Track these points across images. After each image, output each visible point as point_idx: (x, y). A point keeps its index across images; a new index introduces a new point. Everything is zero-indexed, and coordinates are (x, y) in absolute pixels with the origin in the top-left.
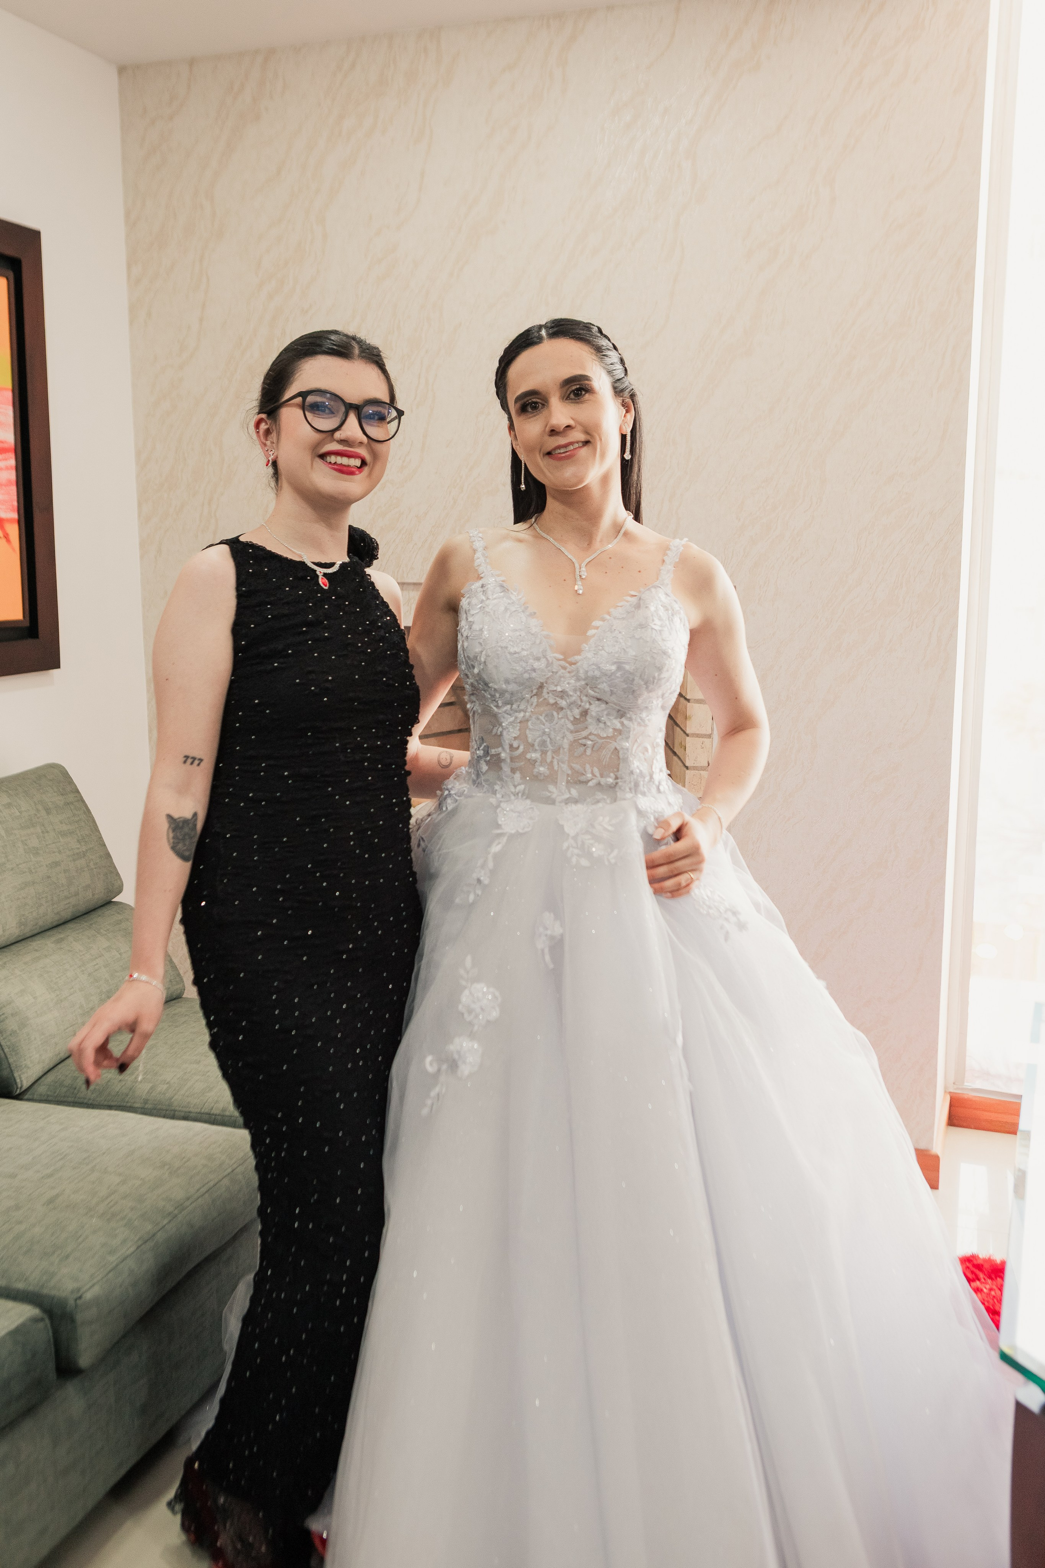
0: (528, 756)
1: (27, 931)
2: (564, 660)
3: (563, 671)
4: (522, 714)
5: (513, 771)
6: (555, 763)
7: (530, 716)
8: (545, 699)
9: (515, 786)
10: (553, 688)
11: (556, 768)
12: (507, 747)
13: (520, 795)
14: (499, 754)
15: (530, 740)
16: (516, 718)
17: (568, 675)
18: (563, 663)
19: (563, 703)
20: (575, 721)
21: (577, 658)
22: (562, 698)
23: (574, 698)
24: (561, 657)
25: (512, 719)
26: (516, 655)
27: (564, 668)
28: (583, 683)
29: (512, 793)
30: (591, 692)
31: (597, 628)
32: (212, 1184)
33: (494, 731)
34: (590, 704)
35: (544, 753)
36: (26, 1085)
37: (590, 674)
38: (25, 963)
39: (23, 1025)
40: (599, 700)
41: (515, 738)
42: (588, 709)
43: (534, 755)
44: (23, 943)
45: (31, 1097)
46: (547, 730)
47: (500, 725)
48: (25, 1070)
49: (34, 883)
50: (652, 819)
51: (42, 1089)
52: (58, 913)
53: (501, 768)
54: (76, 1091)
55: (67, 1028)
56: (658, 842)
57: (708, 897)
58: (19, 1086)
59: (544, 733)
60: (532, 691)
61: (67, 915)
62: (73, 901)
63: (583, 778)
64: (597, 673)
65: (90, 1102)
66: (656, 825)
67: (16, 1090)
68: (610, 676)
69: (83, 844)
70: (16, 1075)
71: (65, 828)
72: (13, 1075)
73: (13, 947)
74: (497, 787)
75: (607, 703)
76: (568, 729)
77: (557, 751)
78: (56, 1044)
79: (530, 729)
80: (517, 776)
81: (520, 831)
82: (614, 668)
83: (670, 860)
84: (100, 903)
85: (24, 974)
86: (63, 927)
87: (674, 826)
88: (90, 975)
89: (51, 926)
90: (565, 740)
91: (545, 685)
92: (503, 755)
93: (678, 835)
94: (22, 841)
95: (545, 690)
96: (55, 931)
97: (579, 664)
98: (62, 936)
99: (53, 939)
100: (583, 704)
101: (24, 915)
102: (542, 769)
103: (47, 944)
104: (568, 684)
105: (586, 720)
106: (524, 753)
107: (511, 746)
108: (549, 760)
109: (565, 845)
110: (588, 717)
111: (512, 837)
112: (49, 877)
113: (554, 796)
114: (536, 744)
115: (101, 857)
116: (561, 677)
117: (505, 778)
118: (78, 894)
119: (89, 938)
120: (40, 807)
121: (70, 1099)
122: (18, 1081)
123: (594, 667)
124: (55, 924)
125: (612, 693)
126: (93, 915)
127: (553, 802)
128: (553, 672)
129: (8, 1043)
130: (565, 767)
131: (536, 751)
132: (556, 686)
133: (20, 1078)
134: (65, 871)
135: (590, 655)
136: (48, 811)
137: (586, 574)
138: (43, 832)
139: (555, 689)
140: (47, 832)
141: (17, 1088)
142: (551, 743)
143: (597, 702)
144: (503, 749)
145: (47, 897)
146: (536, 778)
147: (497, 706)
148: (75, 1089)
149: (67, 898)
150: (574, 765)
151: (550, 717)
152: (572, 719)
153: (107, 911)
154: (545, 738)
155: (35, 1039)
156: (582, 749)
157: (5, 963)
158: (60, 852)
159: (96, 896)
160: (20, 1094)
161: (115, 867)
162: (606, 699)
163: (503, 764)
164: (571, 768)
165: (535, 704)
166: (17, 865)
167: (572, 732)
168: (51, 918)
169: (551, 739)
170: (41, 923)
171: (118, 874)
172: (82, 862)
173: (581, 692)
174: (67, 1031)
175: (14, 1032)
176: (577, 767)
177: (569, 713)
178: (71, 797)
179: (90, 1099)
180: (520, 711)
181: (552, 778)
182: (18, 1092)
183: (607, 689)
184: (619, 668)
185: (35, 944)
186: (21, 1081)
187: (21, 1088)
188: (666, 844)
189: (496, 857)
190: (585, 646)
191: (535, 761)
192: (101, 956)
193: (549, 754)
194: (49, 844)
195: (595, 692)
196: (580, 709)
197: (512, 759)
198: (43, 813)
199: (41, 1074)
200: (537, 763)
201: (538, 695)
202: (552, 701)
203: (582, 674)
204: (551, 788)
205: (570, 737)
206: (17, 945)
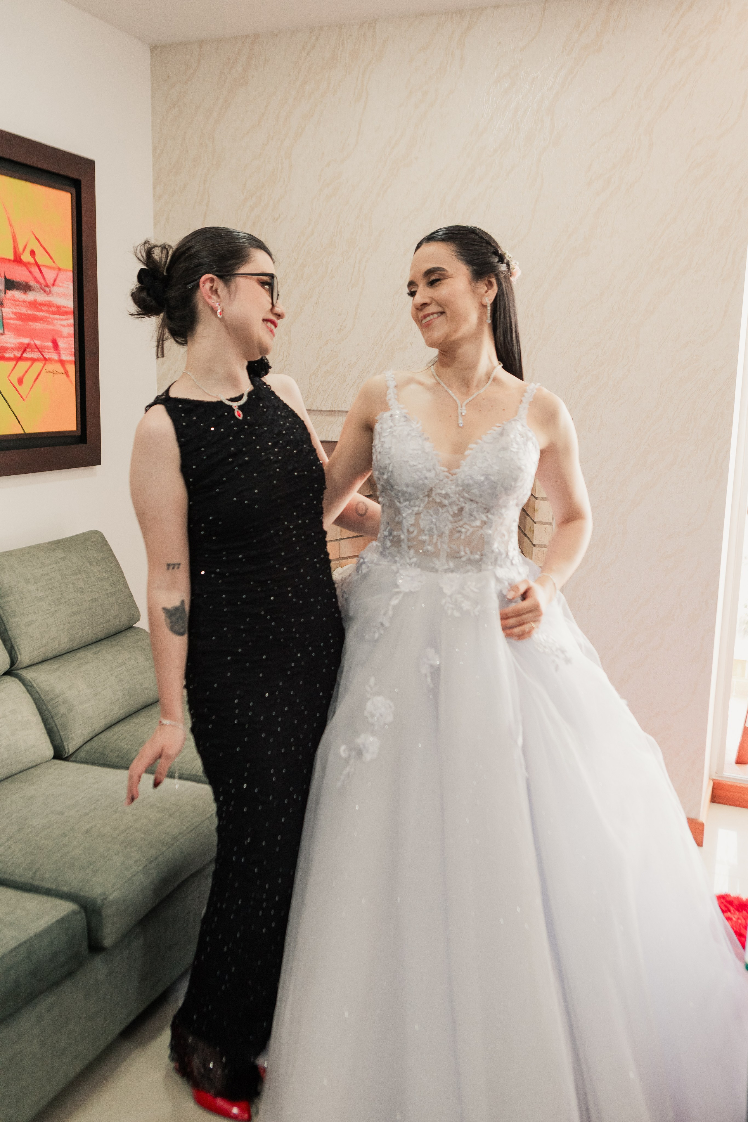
0: (420, 538)
1: (75, 645)
2: (448, 472)
3: (446, 480)
4: (416, 509)
5: (409, 548)
6: (439, 543)
7: (423, 510)
8: (433, 499)
9: (410, 559)
10: (439, 491)
11: (439, 546)
12: (405, 531)
13: (413, 565)
14: (400, 536)
15: (422, 527)
16: (413, 511)
17: (450, 482)
18: (447, 474)
19: (446, 502)
20: (454, 515)
21: (457, 470)
22: (445, 498)
23: (454, 499)
24: (446, 469)
25: (410, 511)
26: (414, 468)
27: (448, 477)
28: (461, 488)
29: (408, 563)
30: (466, 495)
31: (471, 449)
32: (196, 824)
33: (397, 519)
34: (465, 503)
35: (431, 536)
36: (71, 751)
37: (466, 482)
38: (73, 667)
39: (70, 710)
40: (471, 500)
41: (412, 525)
42: (464, 507)
43: (424, 538)
44: (72, 654)
45: (75, 759)
46: (434, 520)
47: (401, 515)
48: (71, 741)
49: (80, 612)
50: (506, 584)
51: (82, 754)
52: (95, 634)
53: (401, 546)
54: (105, 756)
55: (100, 713)
56: (510, 601)
57: (544, 640)
58: (67, 751)
59: (432, 522)
60: (424, 493)
61: (102, 635)
62: (106, 625)
63: (457, 555)
64: (471, 482)
65: (115, 764)
66: (509, 588)
67: (65, 755)
68: (480, 484)
69: (114, 586)
70: (65, 744)
71: (102, 575)
72: (63, 744)
73: (65, 656)
74: (397, 559)
75: (477, 503)
76: (449, 520)
77: (440, 535)
78: (93, 724)
79: (423, 520)
80: (412, 552)
81: (413, 590)
82: (483, 478)
83: (518, 614)
84: (124, 628)
85: (72, 674)
86: (99, 643)
87: (522, 590)
88: (116, 677)
89: (90, 643)
90: (447, 528)
91: (434, 489)
92: (402, 536)
93: (525, 596)
94: (73, 584)
95: (433, 493)
96: (94, 646)
97: (458, 475)
98: (98, 649)
99: (92, 651)
100: (460, 503)
101: (72, 634)
102: (429, 547)
103: (88, 654)
104: (450, 489)
105: (461, 514)
106: (417, 536)
107: (408, 530)
108: (434, 541)
109: (443, 601)
110: (463, 513)
111: (406, 594)
112: (90, 609)
113: (437, 567)
114: (426, 530)
115: (126, 596)
116: (445, 484)
117: (403, 553)
118: (110, 621)
119: (116, 651)
120: (85, 560)
121: (101, 762)
122: (66, 748)
123: (469, 477)
124: (93, 641)
125: (481, 496)
126: (120, 636)
127: (436, 571)
128: (440, 480)
129: (60, 722)
130: (445, 546)
131: (425, 534)
132: (442, 490)
133: (68, 746)
134: (101, 605)
135: (466, 469)
136: (91, 563)
137: (465, 412)
138: (87, 578)
139: (440, 492)
140: (90, 578)
141: (66, 753)
142: (437, 529)
143: (470, 502)
144: (403, 533)
145: (88, 622)
146: (425, 553)
147: (400, 502)
148: (105, 755)
149: (102, 623)
150: (452, 546)
151: (437, 513)
152: (452, 513)
153: (129, 633)
154: (433, 526)
155: (78, 719)
156: (458, 534)
157: (59, 667)
158: (98, 592)
159: (122, 623)
160: (67, 757)
161: (135, 603)
162: (477, 500)
163: (402, 543)
164: (450, 547)
165: (426, 502)
166: (69, 600)
167: (451, 522)
168: (91, 637)
169: (437, 527)
170: (84, 640)
171: (137, 608)
172: (113, 599)
173: (459, 495)
174: (100, 715)
175: (64, 715)
176: (454, 546)
177: (450, 509)
178: (106, 554)
179: (114, 762)
180: (415, 506)
181: (436, 554)
182: (66, 755)
183: (478, 493)
184: (487, 478)
185: (80, 654)
186: (68, 749)
187: (68, 753)
188: (516, 602)
189: (395, 608)
190: (463, 463)
191: (425, 542)
192: (124, 664)
193: (435, 537)
194: (91, 586)
195: (469, 495)
196: (458, 507)
197: (409, 540)
198: (87, 564)
199: (82, 744)
200: (426, 544)
201: (429, 496)
202: (438, 500)
203: (460, 483)
204: (435, 561)
205: (450, 526)
206: (67, 654)
